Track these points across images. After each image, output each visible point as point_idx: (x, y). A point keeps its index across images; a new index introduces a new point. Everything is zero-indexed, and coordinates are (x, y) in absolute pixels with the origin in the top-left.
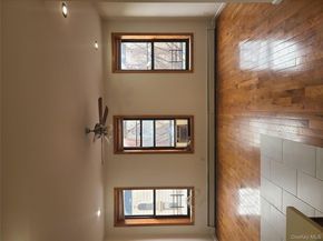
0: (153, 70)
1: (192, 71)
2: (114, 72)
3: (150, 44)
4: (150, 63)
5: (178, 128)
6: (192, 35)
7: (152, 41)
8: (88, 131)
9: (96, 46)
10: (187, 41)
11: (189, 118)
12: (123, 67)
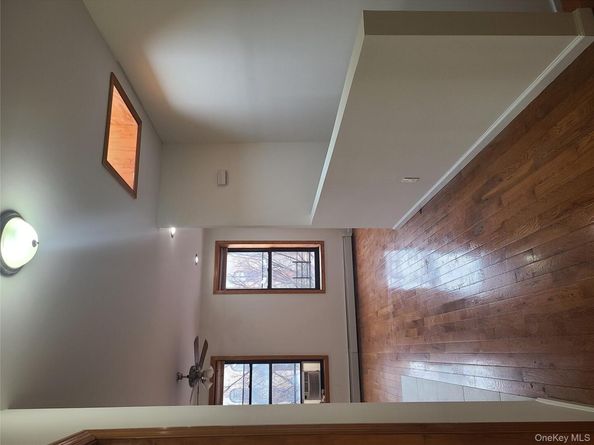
0: (270, 290)
1: (324, 291)
2: (214, 293)
3: (266, 254)
4: (266, 279)
5: (306, 375)
6: (322, 243)
7: (270, 251)
8: (180, 377)
9: (197, 259)
10: (316, 250)
11: (322, 360)
12: (229, 285)
